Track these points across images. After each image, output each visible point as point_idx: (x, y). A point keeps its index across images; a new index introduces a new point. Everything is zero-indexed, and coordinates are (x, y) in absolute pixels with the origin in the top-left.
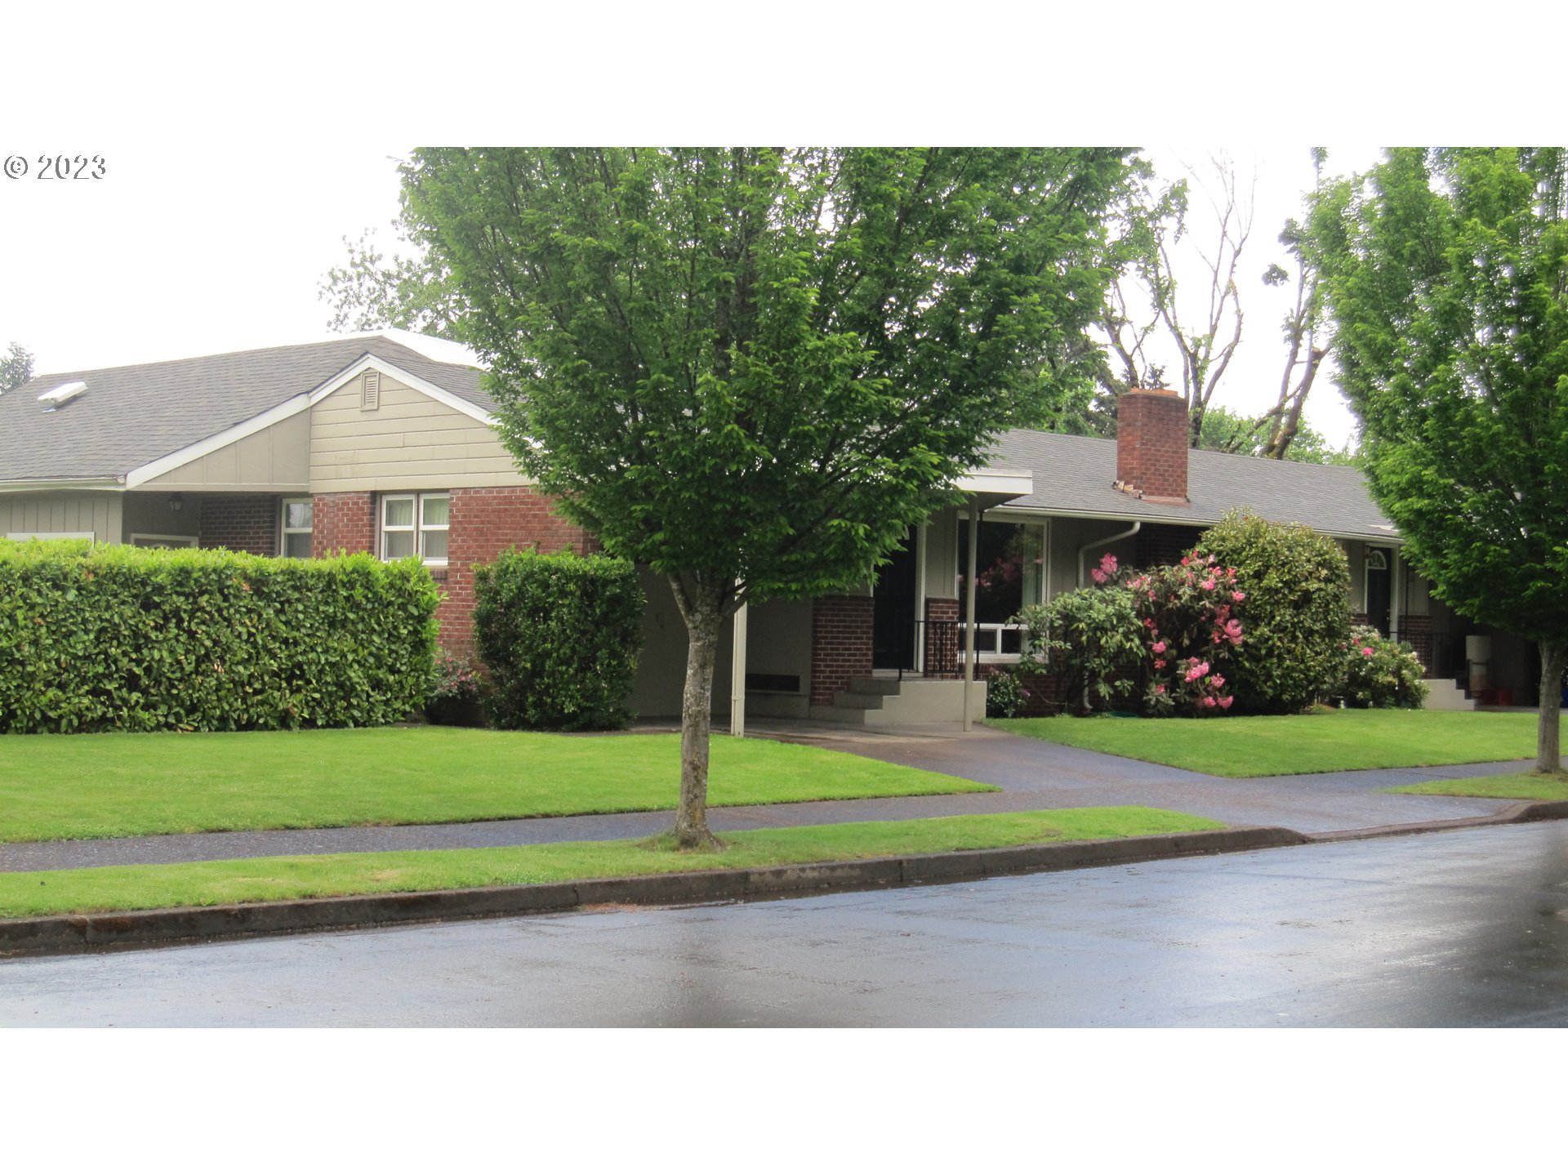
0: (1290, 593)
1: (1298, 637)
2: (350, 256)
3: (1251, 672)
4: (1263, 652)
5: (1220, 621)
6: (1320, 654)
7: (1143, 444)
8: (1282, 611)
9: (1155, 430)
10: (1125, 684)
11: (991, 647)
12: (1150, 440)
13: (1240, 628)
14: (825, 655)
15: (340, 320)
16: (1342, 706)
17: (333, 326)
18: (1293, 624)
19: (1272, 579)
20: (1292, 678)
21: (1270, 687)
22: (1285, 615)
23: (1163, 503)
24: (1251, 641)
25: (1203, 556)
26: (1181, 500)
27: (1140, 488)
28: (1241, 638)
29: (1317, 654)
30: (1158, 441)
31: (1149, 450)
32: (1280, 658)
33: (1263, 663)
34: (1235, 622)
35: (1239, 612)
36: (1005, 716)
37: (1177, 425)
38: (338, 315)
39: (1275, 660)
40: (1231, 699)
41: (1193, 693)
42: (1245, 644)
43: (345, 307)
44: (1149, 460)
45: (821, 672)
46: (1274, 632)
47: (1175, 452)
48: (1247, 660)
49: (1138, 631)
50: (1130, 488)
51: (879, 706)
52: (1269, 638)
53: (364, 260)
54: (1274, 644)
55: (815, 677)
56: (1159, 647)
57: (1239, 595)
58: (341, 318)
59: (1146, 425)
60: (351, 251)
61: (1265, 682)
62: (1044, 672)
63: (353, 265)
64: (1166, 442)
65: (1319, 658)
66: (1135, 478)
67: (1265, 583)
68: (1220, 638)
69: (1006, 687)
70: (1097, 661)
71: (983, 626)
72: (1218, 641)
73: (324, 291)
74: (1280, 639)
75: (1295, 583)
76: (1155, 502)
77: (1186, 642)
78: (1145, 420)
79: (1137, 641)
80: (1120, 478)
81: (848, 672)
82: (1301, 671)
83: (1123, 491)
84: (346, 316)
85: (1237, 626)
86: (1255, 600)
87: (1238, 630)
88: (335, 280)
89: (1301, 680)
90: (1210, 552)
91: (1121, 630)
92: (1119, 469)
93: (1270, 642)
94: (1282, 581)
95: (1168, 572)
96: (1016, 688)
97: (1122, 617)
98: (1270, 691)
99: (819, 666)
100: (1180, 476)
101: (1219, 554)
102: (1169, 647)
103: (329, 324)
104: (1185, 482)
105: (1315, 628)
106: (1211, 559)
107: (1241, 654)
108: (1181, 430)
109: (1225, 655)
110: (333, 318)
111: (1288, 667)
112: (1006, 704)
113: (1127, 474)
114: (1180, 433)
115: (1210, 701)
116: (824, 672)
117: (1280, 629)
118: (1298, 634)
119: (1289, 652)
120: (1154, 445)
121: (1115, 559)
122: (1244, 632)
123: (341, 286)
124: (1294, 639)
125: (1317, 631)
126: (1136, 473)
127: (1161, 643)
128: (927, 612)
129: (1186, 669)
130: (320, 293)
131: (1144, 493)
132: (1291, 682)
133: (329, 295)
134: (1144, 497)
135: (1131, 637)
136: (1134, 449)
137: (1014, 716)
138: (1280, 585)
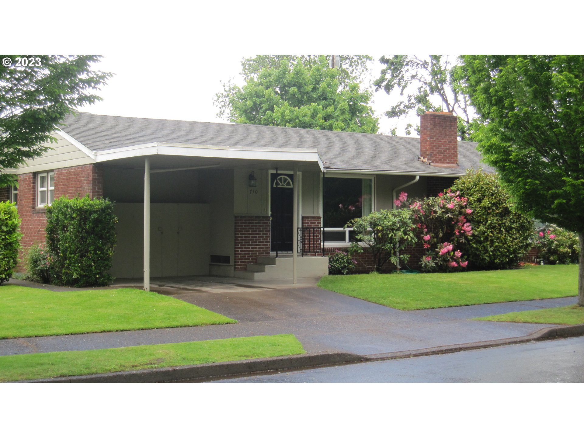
0: (496, 209)
1: (502, 231)
2: (224, 88)
3: (477, 249)
4: (482, 239)
5: (460, 224)
6: (517, 239)
7: (431, 138)
8: (492, 218)
9: (438, 131)
10: (406, 257)
11: (344, 239)
12: (435, 136)
13: (470, 227)
14: (241, 245)
15: (221, 113)
16: (542, 264)
17: (219, 115)
18: (499, 225)
19: (486, 202)
20: (500, 252)
21: (487, 256)
22: (493, 220)
23: (445, 167)
24: (476, 233)
25: (452, 191)
26: (454, 165)
27: (430, 160)
28: (471, 232)
29: (514, 239)
30: (439, 137)
31: (435, 141)
32: (492, 242)
33: (483, 244)
34: (468, 224)
35: (469, 219)
36: (343, 274)
37: (450, 128)
38: (221, 111)
39: (489, 243)
40: (466, 263)
41: (445, 260)
42: (473, 235)
43: (224, 108)
44: (435, 146)
45: (239, 254)
46: (488, 229)
47: (450, 142)
48: (474, 243)
49: (413, 230)
50: (425, 160)
51: (263, 271)
52: (485, 232)
53: (230, 89)
54: (488, 235)
55: (235, 257)
56: (427, 237)
57: (469, 211)
58: (222, 112)
59: (432, 129)
60: (224, 86)
61: (485, 254)
62: (362, 251)
63: (226, 91)
64: (445, 137)
65: (516, 241)
66: (428, 155)
67: (482, 204)
68: (459, 232)
69: (343, 259)
70: (389, 245)
71: (326, 229)
72: (458, 234)
73: (215, 102)
74: (492, 232)
75: (499, 204)
76: (438, 167)
77: (441, 235)
78: (432, 127)
79: (412, 235)
80: (421, 155)
81: (256, 254)
82: (505, 248)
83: (422, 162)
84: (224, 111)
85: (469, 226)
86: (478, 213)
87: (470, 228)
88: (219, 97)
89: (506, 252)
90: (458, 189)
91: (402, 230)
92: (421, 151)
93: (486, 234)
94: (491, 203)
95: (431, 200)
96: (348, 259)
97: (404, 223)
98: (487, 258)
99: (238, 251)
100: (453, 154)
101: (462, 190)
102: (432, 238)
103: (217, 115)
104: (456, 156)
105: (513, 226)
106: (458, 193)
107: (471, 240)
108: (453, 131)
109: (463, 240)
110: (219, 112)
111: (496, 246)
112: (342, 267)
113: (425, 153)
114: (453, 132)
115: (454, 264)
116: (240, 254)
117: (492, 227)
118: (502, 229)
119: (498, 238)
120: (438, 139)
121: (406, 195)
122: (472, 229)
123: (221, 99)
124: (500, 232)
125: (514, 228)
126: (428, 152)
127: (428, 236)
128: (303, 223)
129: (440, 248)
130: (214, 103)
131: (432, 162)
132: (499, 254)
133: (217, 103)
134: (432, 164)
135: (408, 233)
136: (427, 141)
137: (347, 274)
138: (490, 205)
